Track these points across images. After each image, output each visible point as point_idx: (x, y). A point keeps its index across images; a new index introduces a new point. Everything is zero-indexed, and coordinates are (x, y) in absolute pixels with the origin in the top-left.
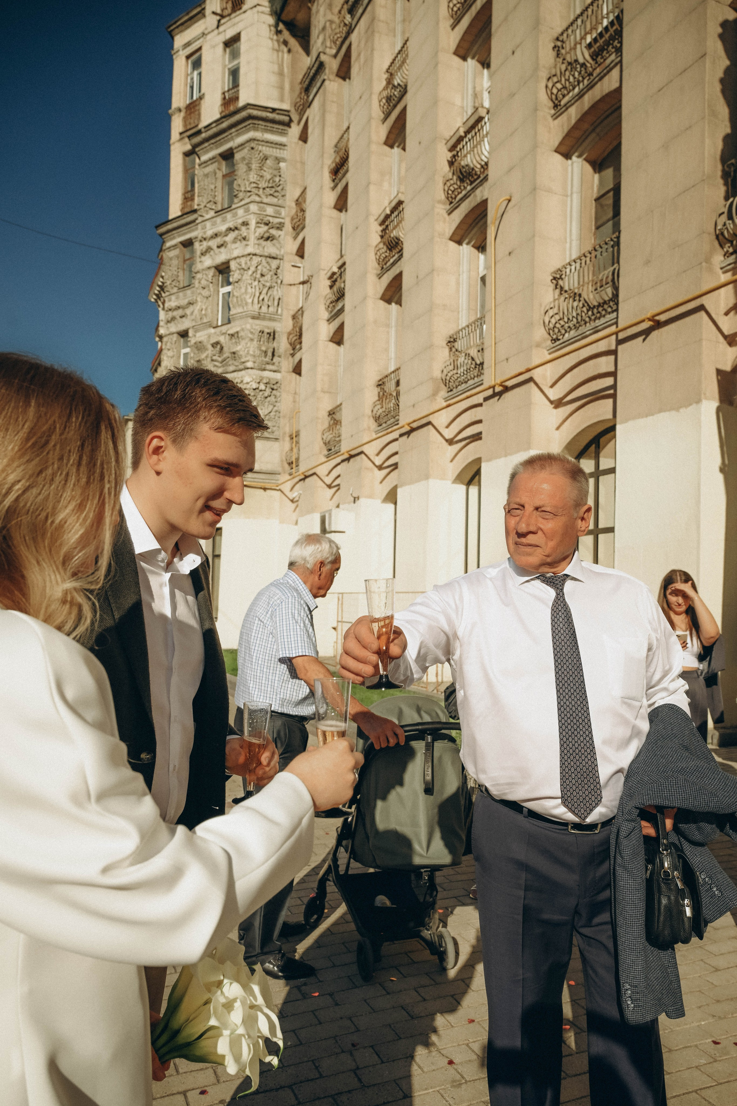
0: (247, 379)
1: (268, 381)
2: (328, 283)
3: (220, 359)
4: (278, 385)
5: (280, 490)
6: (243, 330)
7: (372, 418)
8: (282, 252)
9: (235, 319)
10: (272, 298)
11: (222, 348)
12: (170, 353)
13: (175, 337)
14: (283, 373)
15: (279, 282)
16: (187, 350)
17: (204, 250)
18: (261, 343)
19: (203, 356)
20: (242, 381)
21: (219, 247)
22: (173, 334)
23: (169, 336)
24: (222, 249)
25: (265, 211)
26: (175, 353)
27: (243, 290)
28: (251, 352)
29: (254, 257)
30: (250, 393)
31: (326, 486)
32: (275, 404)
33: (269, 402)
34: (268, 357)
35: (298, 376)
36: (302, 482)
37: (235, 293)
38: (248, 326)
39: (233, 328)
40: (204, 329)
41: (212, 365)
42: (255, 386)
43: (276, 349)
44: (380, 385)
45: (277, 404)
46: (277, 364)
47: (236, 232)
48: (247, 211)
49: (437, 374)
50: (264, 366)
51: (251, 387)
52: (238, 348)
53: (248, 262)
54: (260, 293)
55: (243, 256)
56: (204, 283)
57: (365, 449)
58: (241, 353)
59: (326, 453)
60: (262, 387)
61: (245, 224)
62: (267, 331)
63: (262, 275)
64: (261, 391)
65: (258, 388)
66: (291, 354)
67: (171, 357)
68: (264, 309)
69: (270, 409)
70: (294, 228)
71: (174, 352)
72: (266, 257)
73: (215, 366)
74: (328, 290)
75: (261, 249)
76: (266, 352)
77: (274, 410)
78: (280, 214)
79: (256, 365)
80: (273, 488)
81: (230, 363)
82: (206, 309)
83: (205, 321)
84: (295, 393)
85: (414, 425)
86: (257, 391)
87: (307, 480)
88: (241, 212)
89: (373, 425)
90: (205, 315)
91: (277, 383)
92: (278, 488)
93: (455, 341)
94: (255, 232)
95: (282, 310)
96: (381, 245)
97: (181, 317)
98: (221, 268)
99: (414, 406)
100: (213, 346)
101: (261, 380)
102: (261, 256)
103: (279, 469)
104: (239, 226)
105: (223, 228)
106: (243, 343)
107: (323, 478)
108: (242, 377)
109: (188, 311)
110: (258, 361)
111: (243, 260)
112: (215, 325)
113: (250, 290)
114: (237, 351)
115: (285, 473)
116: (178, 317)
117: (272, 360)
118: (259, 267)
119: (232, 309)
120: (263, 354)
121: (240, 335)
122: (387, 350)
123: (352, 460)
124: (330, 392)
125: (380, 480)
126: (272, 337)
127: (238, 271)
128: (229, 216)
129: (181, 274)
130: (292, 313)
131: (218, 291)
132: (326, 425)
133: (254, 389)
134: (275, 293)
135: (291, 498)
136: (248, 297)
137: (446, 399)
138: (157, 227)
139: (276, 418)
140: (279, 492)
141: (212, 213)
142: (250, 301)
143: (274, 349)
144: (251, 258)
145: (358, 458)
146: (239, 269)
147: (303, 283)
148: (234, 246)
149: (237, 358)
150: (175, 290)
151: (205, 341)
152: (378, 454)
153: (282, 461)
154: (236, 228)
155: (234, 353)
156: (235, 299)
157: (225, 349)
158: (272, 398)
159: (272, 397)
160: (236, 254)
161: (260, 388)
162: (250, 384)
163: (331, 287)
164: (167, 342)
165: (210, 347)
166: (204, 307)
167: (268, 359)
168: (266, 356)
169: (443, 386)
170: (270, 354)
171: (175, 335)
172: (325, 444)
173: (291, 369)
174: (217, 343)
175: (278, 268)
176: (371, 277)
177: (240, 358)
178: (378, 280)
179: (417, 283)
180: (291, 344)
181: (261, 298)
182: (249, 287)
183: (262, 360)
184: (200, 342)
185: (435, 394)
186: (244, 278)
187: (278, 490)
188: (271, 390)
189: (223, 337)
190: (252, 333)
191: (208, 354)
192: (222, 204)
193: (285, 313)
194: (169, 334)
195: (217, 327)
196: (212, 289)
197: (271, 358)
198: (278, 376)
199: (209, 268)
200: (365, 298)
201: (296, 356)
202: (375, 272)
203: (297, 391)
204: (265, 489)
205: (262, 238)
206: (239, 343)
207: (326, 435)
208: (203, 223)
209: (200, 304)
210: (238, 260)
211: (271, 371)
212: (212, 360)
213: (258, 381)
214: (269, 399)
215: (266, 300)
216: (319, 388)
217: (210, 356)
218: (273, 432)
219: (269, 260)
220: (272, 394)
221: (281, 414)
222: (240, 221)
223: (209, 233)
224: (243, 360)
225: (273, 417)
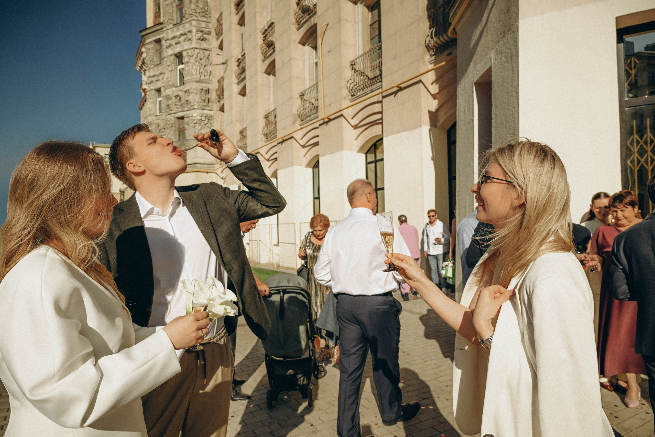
0: (195, 114)
1: (206, 115)
2: (237, 64)
3: (180, 104)
5: (215, 173)
6: (191, 88)
7: (262, 135)
8: (211, 47)
9: (186, 83)
10: (206, 72)
11: (180, 98)
12: (151, 101)
13: (153, 92)
14: (214, 111)
15: (210, 62)
16: (160, 99)
17: (168, 46)
18: (202, 95)
19: (170, 102)
20: (192, 116)
21: (176, 44)
22: (152, 90)
24: (178, 45)
25: (200, 25)
27: (190, 67)
28: (196, 100)
29: (196, 50)
35: (222, 113)
37: (186, 69)
38: (194, 87)
39: (186, 87)
40: (170, 88)
41: (175, 107)
42: (199, 118)
44: (266, 118)
46: (211, 106)
47: (185, 36)
48: (191, 24)
49: (295, 112)
50: (203, 107)
52: (189, 98)
53: (193, 52)
54: (200, 69)
55: (189, 49)
56: (169, 63)
57: (260, 151)
58: (191, 101)
60: (203, 119)
61: (190, 32)
62: (204, 89)
63: (201, 59)
65: (201, 119)
66: (218, 101)
67: (152, 103)
68: (203, 77)
70: (216, 34)
71: (153, 100)
72: (202, 49)
73: (177, 108)
74: (236, 68)
75: (199, 45)
76: (204, 100)
78: (209, 26)
79: (199, 107)
80: (212, 172)
81: (185, 106)
82: (171, 77)
83: (170, 83)
85: (285, 138)
88: (187, 25)
89: (264, 138)
90: (170, 80)
91: (211, 116)
93: (303, 95)
94: (196, 36)
95: (212, 78)
96: (264, 45)
97: (157, 81)
98: (177, 55)
99: (284, 128)
101: (202, 115)
102: (199, 49)
104: (186, 33)
105: (178, 34)
106: (192, 95)
108: (192, 114)
109: (160, 78)
110: (200, 105)
111: (190, 51)
112: (176, 86)
113: (194, 67)
114: (189, 100)
116: (155, 81)
117: (208, 104)
118: (199, 55)
119: (185, 77)
121: (190, 91)
122: (269, 99)
124: (240, 121)
125: (268, 167)
126: (207, 92)
127: (187, 57)
128: (181, 27)
129: (155, 58)
130: (218, 79)
131: (177, 68)
132: (239, 138)
133: (199, 120)
134: (208, 68)
135: (222, 177)
136: (193, 70)
137: (300, 125)
138: (141, 32)
141: (171, 26)
142: (194, 73)
143: (209, 99)
144: (194, 50)
146: (188, 56)
147: (223, 64)
148: (184, 43)
149: (189, 104)
150: (152, 66)
151: (171, 94)
152: (267, 153)
154: (185, 34)
155: (187, 101)
156: (186, 72)
157: (182, 99)
158: (209, 125)
160: (185, 47)
162: (197, 117)
163: (238, 66)
164: (149, 95)
165: (174, 97)
166: (169, 76)
167: (206, 104)
168: (204, 102)
169: (298, 118)
170: (207, 101)
173: (218, 109)
174: (178, 95)
175: (209, 55)
176: (259, 62)
178: (263, 63)
179: (283, 66)
180: (218, 96)
181: (200, 71)
182: (194, 66)
184: (168, 95)
185: (294, 122)
186: (191, 61)
189: (181, 92)
190: (196, 90)
192: (177, 20)
193: (214, 79)
194: (149, 90)
195: (177, 87)
196: (173, 67)
198: (211, 113)
199: (171, 55)
200: (256, 73)
201: (221, 102)
202: (261, 59)
204: (207, 173)
205: (199, 39)
206: (190, 95)
207: (239, 144)
208: (167, 31)
209: (167, 74)
210: (187, 51)
211: (207, 110)
212: (175, 105)
214: (207, 125)
215: (203, 72)
216: (234, 119)
217: (174, 102)
219: (204, 51)
220: (209, 122)
222: (187, 30)
223: (170, 36)
224: (192, 104)
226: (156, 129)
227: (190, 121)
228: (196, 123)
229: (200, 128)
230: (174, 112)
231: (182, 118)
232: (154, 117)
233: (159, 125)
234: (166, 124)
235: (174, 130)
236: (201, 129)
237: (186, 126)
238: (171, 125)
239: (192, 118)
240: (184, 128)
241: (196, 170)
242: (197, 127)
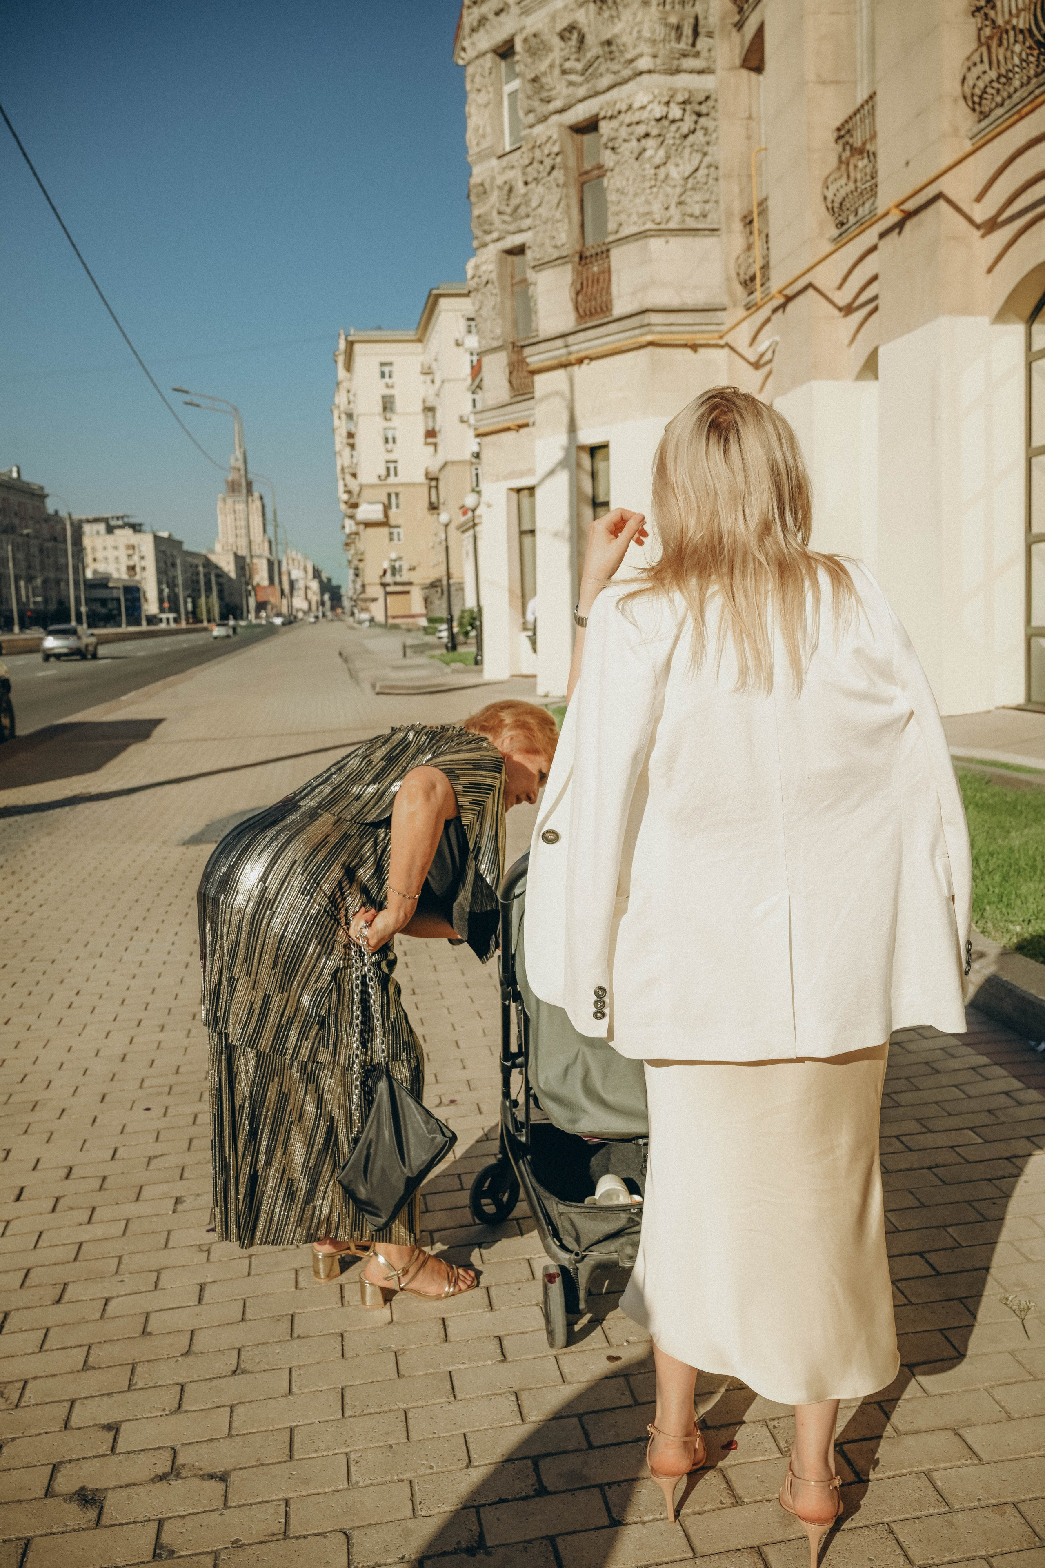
0: (641, 99)
1: (687, 96)
3: (579, 66)
4: (710, 103)
5: (727, 345)
7: (962, 102)
11: (582, 39)
12: (482, 98)
13: (489, 60)
14: (719, 72)
16: (515, 84)
18: (668, 7)
19: (544, 66)
20: (630, 107)
22: (484, 54)
23: (477, 62)
26: (491, 95)
28: (646, 34)
30: (649, 130)
31: (836, 312)
32: (705, 149)
33: (692, 146)
34: (684, 39)
35: (753, 75)
36: (780, 313)
41: (564, 83)
42: (659, 111)
43: (701, 17)
44: (979, 9)
45: (710, 149)
46: (704, 54)
50: (675, 62)
51: (652, 117)
52: (618, 28)
57: (945, 185)
58: (625, 39)
59: (835, 232)
60: (675, 112)
64: (673, 122)
65: (666, 117)
66: (735, 25)
67: (486, 106)
69: (695, 164)
71: (488, 92)
73: (571, 84)
76: (678, 28)
77: (704, 164)
79: (659, 61)
80: (712, 342)
81: (602, 69)
84: (750, 118)
86: (665, 123)
87: (791, 306)
89: (965, 117)
91: (707, 98)
92: (722, 342)
97: (498, 14)
100: (562, 38)
101: (672, 97)
103: (725, 300)
106: (627, 15)
107: (830, 294)
108: (628, 97)
110: (662, 53)
114: (616, 36)
115: (735, 305)
116: (491, 16)
117: (693, 45)
120: (673, 34)
123: (909, 226)
124: (837, 82)
125: (986, 266)
132: (833, 161)
133: (658, 120)
135: (753, 359)
139: (711, 181)
140: (726, 350)
143: (696, 18)
145: (926, 216)
149: (617, 54)
151: (546, 30)
152: (979, 199)
153: (728, 279)
155: (609, 43)
157: (590, 40)
158: (699, 137)
159: (700, 133)
161: (671, 117)
162: (649, 108)
164: (473, 76)
165: (556, 41)
167: (684, 45)
168: (679, 39)
170: (688, 31)
171: (489, 56)
172: (831, 210)
173: (738, 62)
174: (571, 28)
177: (621, 52)
183: (672, 48)
184: (535, 35)
187: (722, 347)
188: (694, 117)
189: (582, 11)
191: (553, 61)
194: (477, 57)
197: (690, 41)
198: (707, 83)
201: (746, 28)
203: (754, 115)
204: (695, 347)
206: (619, 18)
207: (831, 188)
211: (691, 72)
212: (564, 72)
213: (666, 99)
214: (691, 138)
216: (810, 79)
217: (557, 62)
218: (705, 216)
220: (698, 127)
221: (721, 172)
224: (629, 56)
225: (704, 180)
226: (504, 208)
227: (624, 132)
228: (647, 135)
229: (661, 153)
230: (558, 104)
231: (590, 126)
232: (494, 162)
233: (511, 190)
234: (531, 163)
235: (561, 181)
236: (668, 157)
237: (608, 158)
238: (548, 162)
239: (627, 118)
240: (600, 167)
241: (649, 338)
242: (649, 153)
